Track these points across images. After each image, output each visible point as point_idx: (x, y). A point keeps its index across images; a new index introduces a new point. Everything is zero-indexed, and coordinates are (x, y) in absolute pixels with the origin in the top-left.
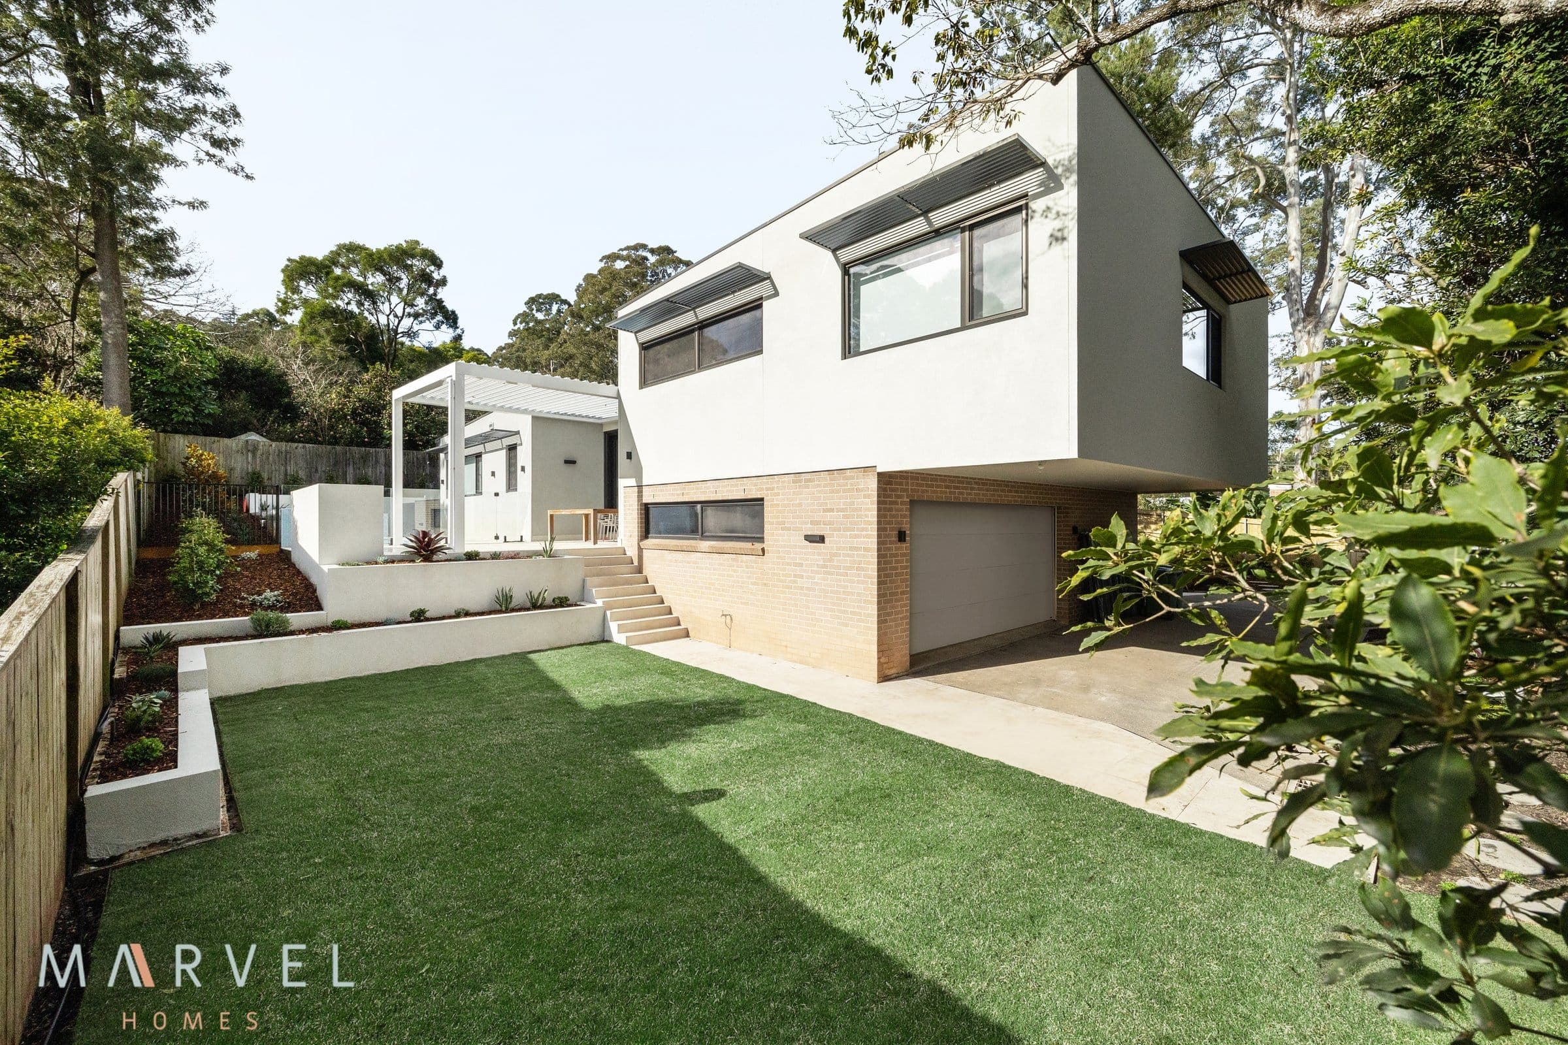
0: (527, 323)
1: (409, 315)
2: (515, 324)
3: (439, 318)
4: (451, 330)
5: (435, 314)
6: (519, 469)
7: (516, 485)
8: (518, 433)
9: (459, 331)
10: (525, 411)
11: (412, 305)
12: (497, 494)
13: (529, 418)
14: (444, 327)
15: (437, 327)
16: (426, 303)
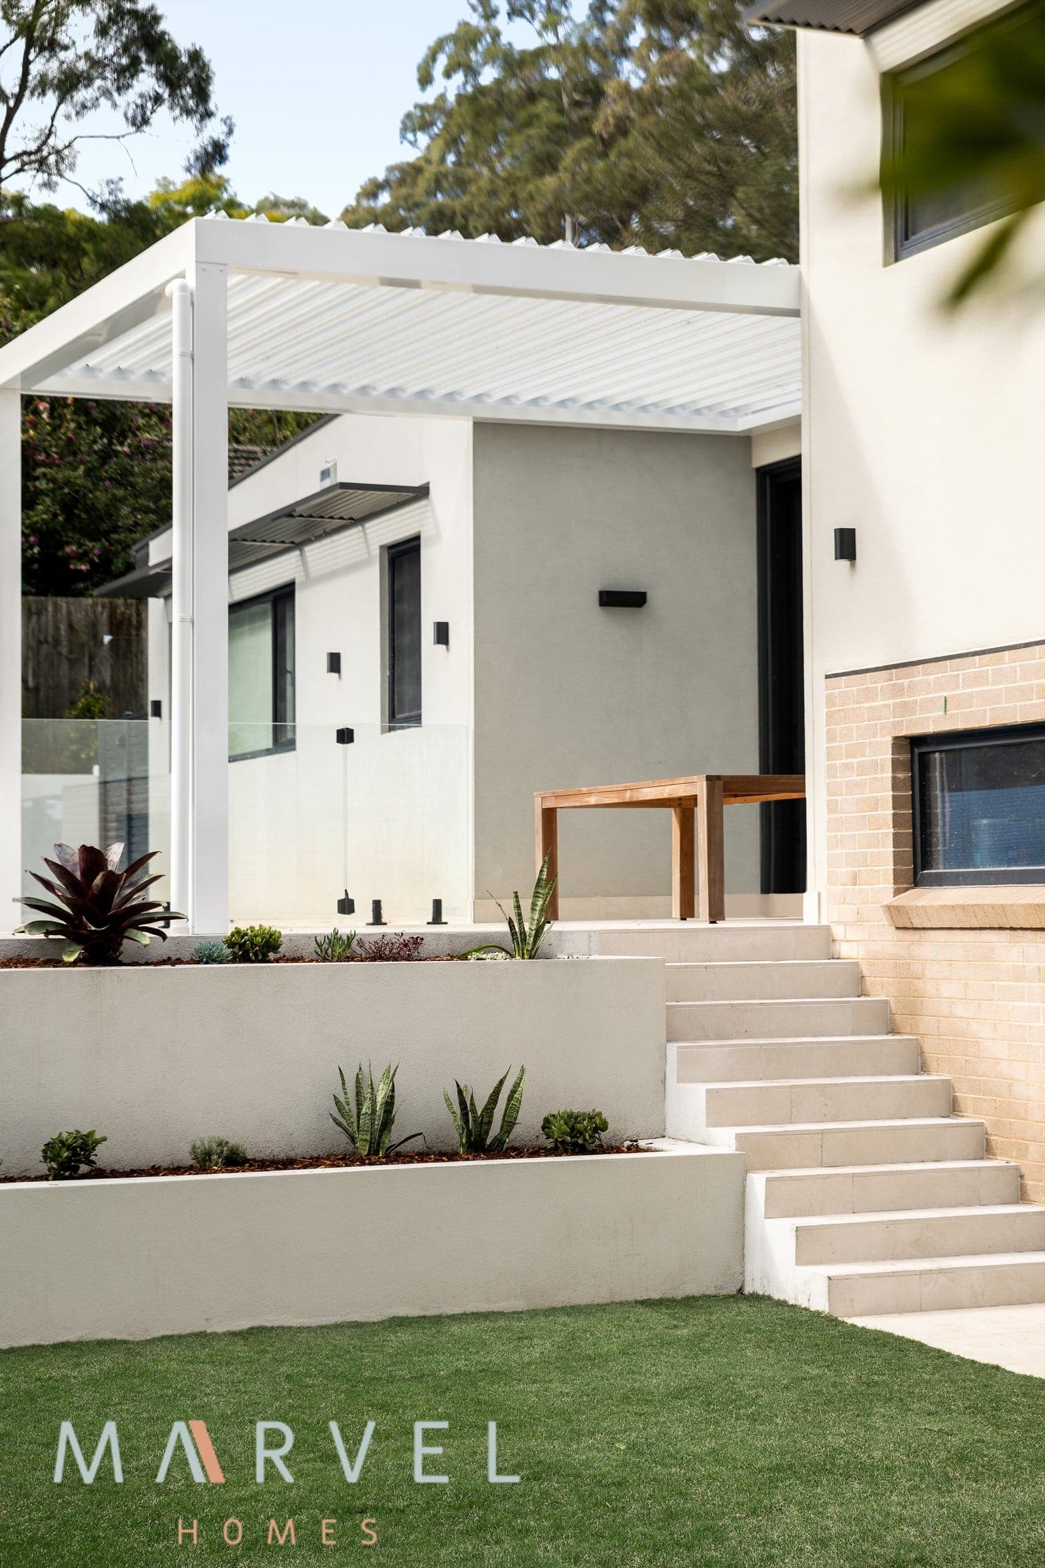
0: (472, 72)
1: (44, 84)
2: (425, 80)
3: (147, 81)
4: (189, 124)
5: (133, 68)
6: (428, 633)
7: (417, 703)
8: (422, 492)
9: (214, 129)
10: (449, 403)
11: (52, 46)
12: (345, 736)
13: (467, 426)
14: (163, 116)
15: (140, 121)
16: (102, 31)
